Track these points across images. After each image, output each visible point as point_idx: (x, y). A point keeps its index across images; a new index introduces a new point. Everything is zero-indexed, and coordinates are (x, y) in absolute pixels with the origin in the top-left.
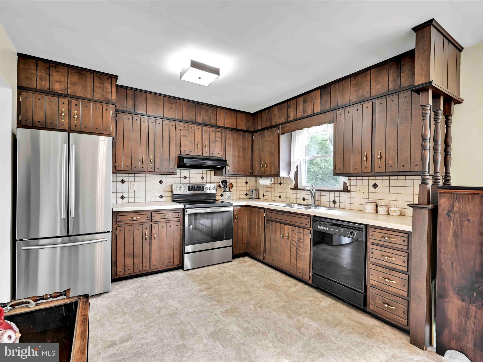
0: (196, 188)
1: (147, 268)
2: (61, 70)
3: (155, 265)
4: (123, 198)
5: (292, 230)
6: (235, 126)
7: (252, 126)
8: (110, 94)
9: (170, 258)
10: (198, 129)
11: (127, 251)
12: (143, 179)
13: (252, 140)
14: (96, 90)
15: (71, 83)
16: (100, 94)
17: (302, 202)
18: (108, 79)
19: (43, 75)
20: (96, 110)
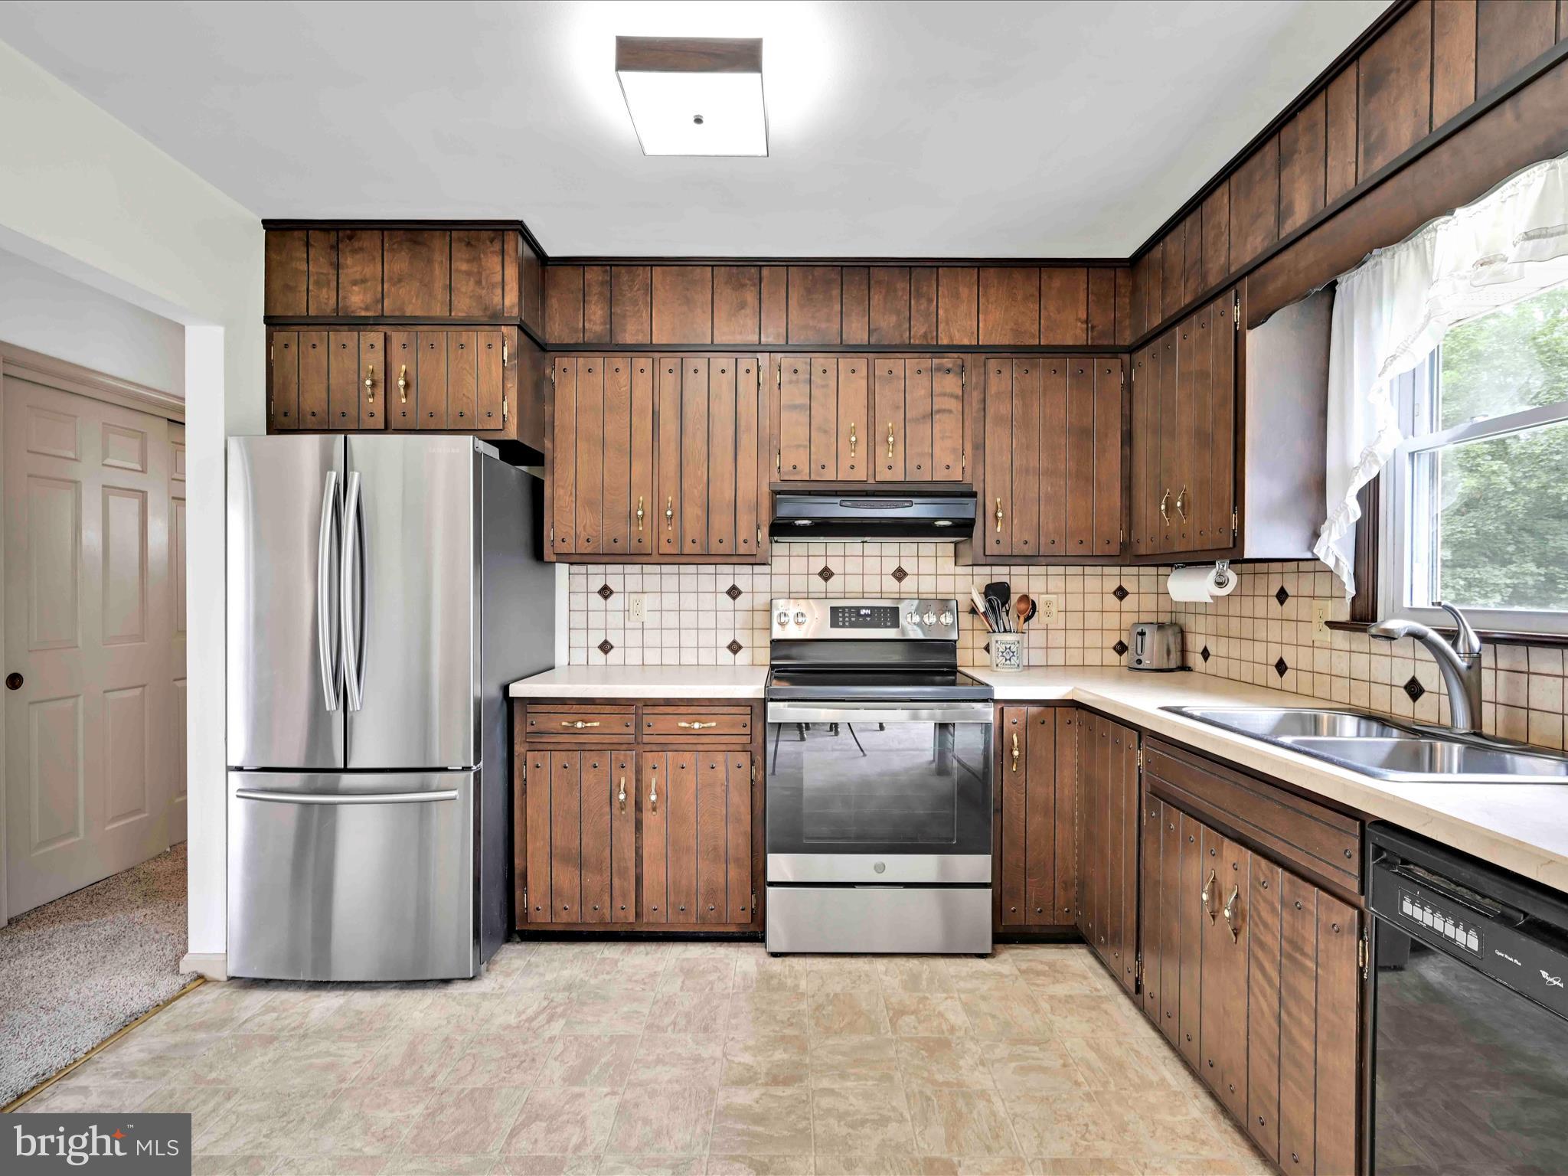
0: (866, 615)
1: (625, 916)
2: (366, 244)
3: (655, 910)
4: (606, 647)
5: (1257, 879)
6: (1033, 336)
7: (1127, 322)
8: (499, 291)
9: (711, 893)
10: (853, 371)
11: (558, 841)
12: (670, 583)
13: (1128, 387)
14: (459, 286)
15: (391, 279)
16: (471, 297)
17: (1402, 707)
18: (492, 241)
19: (321, 271)
20: (460, 351)
